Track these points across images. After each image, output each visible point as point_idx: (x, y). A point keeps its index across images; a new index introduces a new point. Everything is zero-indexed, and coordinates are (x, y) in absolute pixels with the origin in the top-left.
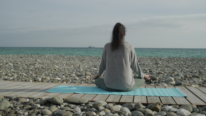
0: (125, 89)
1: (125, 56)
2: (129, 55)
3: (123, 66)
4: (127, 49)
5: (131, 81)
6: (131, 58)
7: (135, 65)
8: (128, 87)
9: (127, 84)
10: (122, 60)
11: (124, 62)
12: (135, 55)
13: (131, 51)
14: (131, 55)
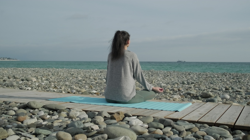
0: (122, 101)
1: (124, 66)
2: (130, 64)
3: (121, 76)
4: (127, 58)
5: (130, 93)
6: (132, 68)
7: (138, 76)
8: (125, 99)
9: (125, 96)
10: (121, 70)
11: (123, 72)
12: (137, 65)
13: (132, 60)
14: (132, 65)
